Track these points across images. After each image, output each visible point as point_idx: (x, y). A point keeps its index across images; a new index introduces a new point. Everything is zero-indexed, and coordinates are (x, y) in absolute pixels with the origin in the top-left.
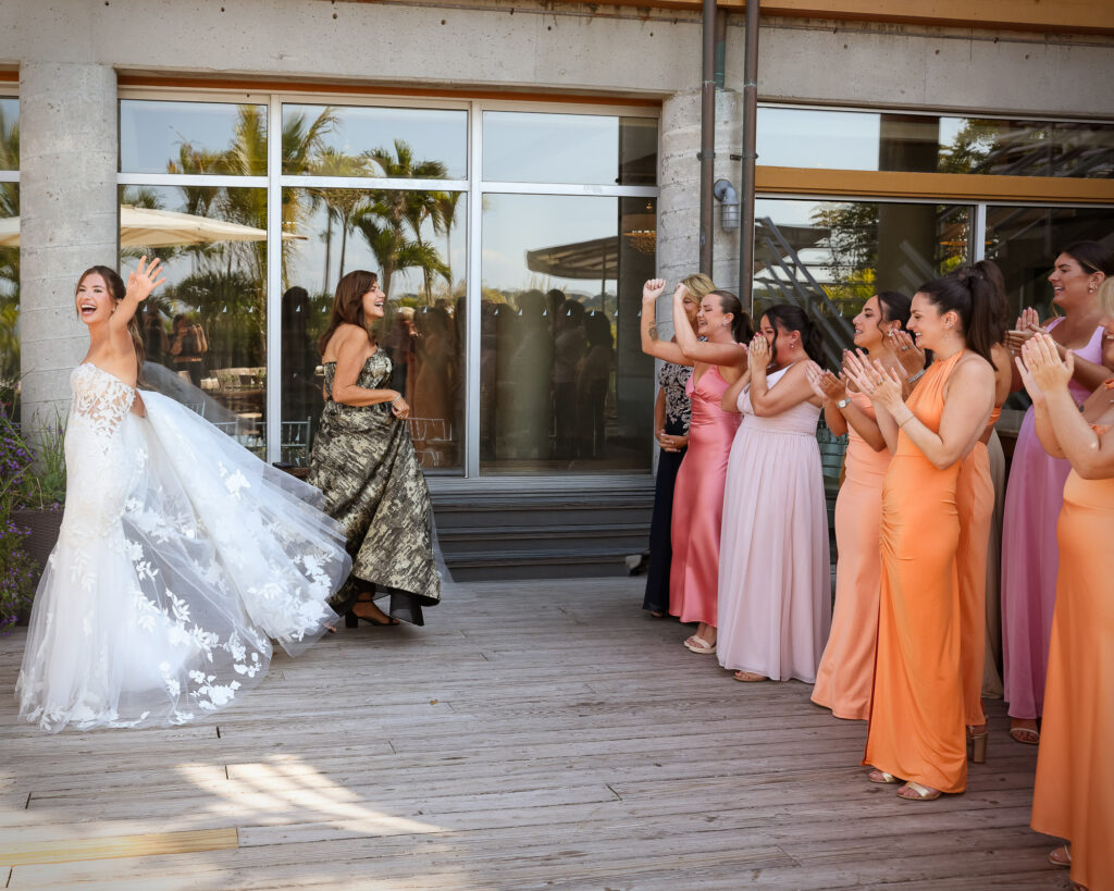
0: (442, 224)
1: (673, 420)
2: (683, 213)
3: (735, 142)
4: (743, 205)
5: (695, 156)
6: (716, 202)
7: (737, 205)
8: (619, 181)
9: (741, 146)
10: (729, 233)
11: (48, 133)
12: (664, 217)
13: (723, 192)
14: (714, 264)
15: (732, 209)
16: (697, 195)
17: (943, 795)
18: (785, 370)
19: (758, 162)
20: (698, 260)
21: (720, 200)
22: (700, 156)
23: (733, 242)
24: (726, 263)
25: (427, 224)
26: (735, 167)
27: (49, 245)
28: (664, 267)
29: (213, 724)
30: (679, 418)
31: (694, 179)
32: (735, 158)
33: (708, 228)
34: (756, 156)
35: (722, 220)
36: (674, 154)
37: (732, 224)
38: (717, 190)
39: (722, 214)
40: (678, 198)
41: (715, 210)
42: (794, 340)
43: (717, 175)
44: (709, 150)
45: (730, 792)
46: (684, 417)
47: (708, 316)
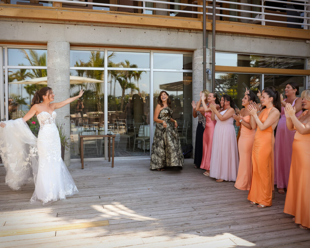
0: (136, 78)
1: (200, 123)
2: (199, 76)
3: (210, 60)
4: (212, 74)
5: (202, 63)
6: (206, 74)
7: (211, 74)
8: (183, 69)
9: (212, 61)
10: (209, 80)
11: (54, 58)
12: (195, 77)
13: (208, 71)
14: (206, 87)
15: (210, 75)
16: (202, 72)
17: (267, 207)
18: (226, 110)
19: (216, 65)
20: (203, 86)
21: (207, 73)
22: (203, 63)
23: (210, 82)
24: (209, 87)
25: (133, 78)
26: (210, 66)
27: (54, 83)
28: (195, 88)
29: (98, 195)
30: (202, 122)
31: (201, 68)
32: (210, 64)
33: (205, 79)
34: (215, 63)
35: (208, 78)
36: (197, 63)
37: (210, 78)
38: (207, 71)
39: (208, 76)
40: (198, 73)
41: (207, 75)
42: (228, 103)
43: (207, 68)
44: (205, 62)
45: (220, 208)
46: (203, 122)
47: (210, 98)
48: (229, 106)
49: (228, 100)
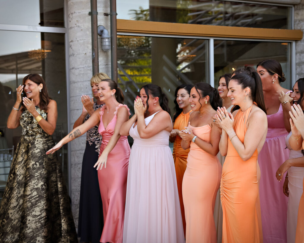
1: (91, 144)
2: (82, 41)
3: (106, 7)
4: (111, 38)
5: (88, 13)
6: (99, 37)
7: (108, 38)
8: (42, 24)
9: (109, 9)
10: (105, 52)
12: (71, 43)
13: (102, 31)
14: (100, 67)
15: (107, 40)
16: (89, 33)
18: (153, 115)
19: (118, 17)
20: (91, 64)
21: (101, 35)
22: (90, 14)
23: (107, 56)
24: (104, 66)
26: (106, 19)
28: (73, 68)
30: (94, 142)
31: (88, 24)
32: (106, 15)
33: (96, 49)
34: (116, 14)
35: (102, 46)
36: (77, 11)
37: (107, 47)
38: (99, 30)
39: (102, 42)
40: (79, 34)
41: (99, 40)
42: (156, 101)
43: (99, 23)
44: (94, 10)
46: (96, 142)
47: (104, 92)
48: (159, 108)
49: (155, 95)
